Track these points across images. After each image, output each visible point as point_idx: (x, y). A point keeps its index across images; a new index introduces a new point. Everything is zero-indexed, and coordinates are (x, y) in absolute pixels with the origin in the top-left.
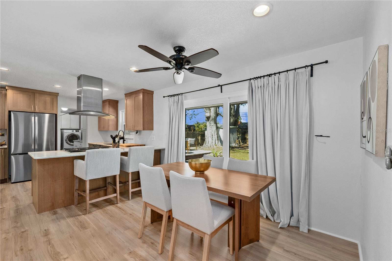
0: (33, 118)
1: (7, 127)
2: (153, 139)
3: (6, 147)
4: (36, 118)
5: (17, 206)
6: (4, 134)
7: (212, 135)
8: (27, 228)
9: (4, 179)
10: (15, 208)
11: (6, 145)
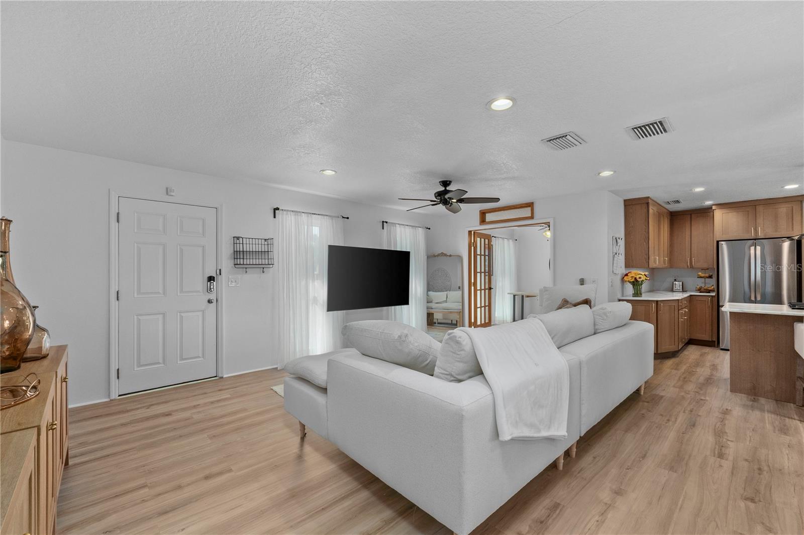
0: (752, 248)
1: (715, 267)
3: (713, 294)
4: (758, 248)
5: (712, 375)
6: (712, 275)
8: (707, 398)
9: (711, 340)
10: (708, 377)
11: (714, 291)
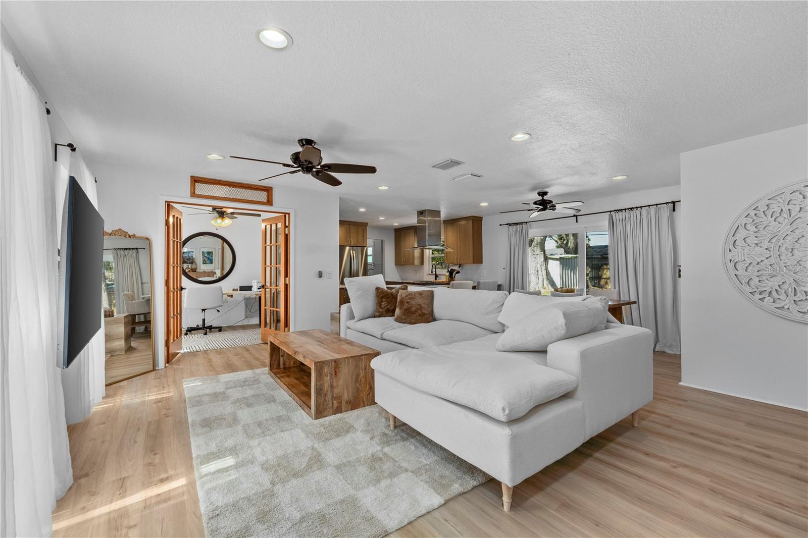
2: (483, 274)
4: (354, 252)
7: (537, 271)
